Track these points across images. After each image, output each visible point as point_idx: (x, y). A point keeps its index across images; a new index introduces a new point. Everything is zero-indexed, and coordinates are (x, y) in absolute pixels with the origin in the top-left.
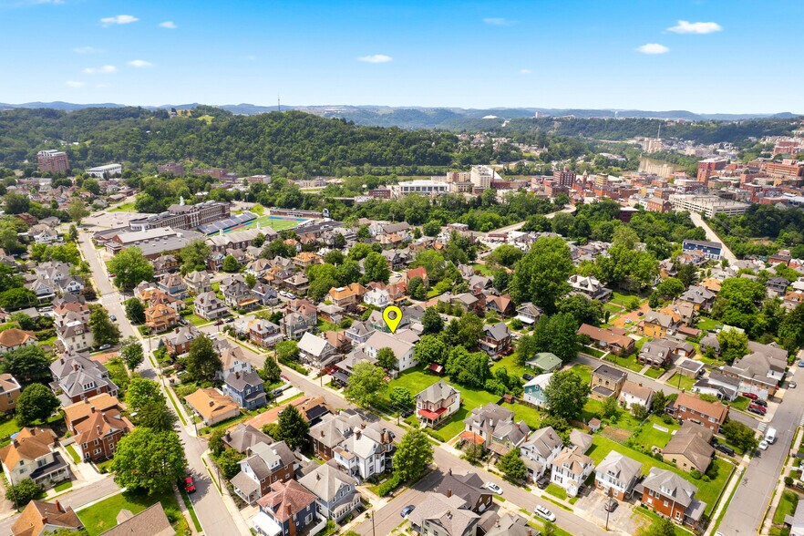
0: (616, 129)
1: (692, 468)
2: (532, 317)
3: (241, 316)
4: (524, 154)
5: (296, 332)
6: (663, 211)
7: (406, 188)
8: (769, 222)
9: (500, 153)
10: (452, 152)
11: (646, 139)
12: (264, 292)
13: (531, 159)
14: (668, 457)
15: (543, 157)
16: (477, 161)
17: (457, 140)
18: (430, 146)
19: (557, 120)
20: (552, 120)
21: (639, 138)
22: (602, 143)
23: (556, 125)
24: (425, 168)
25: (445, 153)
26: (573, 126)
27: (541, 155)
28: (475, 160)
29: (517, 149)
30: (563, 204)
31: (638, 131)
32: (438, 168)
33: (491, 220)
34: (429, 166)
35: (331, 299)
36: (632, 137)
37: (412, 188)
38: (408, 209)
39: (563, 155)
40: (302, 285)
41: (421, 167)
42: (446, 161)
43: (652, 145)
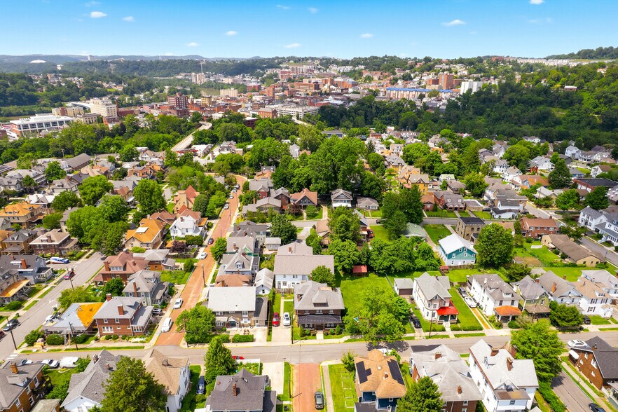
0: (164, 68)
1: (597, 262)
2: (348, 201)
3: (21, 312)
4: (109, 90)
5: (158, 297)
6: (273, 116)
7: (25, 126)
8: (333, 117)
9: (87, 90)
10: (34, 91)
11: (193, 74)
12: (28, 267)
13: (117, 93)
14: (580, 262)
15: (126, 91)
16: (67, 98)
17: (31, 80)
18: (7, 86)
19: (111, 62)
20: (107, 62)
21: (184, 74)
22: (157, 80)
23: (112, 67)
24: (12, 108)
25: (29, 93)
26: (128, 67)
27: (124, 89)
28: (64, 98)
29: (99, 86)
30: (198, 121)
31: (180, 69)
32: (27, 108)
33: (164, 139)
34: (15, 107)
35: (136, 244)
36: (178, 74)
37: (33, 126)
38: (76, 141)
39: (141, 90)
40: (65, 242)
41: (6, 108)
42: (33, 100)
43: (199, 78)
